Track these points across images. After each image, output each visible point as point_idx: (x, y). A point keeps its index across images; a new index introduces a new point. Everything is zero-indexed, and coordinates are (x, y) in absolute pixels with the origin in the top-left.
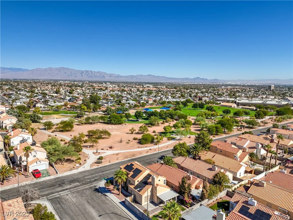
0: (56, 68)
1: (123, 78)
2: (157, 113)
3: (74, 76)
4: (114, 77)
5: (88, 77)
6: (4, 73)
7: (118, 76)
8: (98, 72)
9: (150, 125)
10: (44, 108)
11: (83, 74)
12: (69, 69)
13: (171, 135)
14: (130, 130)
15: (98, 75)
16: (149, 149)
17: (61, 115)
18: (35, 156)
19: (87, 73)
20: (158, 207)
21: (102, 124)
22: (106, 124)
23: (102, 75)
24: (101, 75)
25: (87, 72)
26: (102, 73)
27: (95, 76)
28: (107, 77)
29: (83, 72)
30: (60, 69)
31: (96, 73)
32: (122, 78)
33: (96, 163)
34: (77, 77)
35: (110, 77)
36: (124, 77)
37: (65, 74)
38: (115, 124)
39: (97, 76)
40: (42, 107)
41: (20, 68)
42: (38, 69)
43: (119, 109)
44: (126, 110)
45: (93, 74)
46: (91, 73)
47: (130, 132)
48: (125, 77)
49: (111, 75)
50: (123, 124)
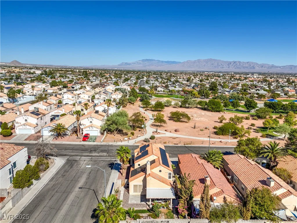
0: (204, 60)
1: (279, 69)
2: (278, 105)
3: (220, 68)
4: (266, 67)
5: (235, 68)
6: (162, 66)
7: (273, 66)
8: (248, 62)
9: (255, 117)
10: (163, 92)
11: (230, 66)
12: (216, 60)
13: (274, 132)
14: (219, 118)
15: (247, 65)
16: (220, 141)
17: (171, 98)
18: (91, 122)
19: (235, 64)
20: (145, 203)
21: (198, 109)
22: (202, 110)
23: (252, 65)
24: (250, 65)
25: (235, 62)
26: (252, 63)
27: (244, 67)
28: (257, 68)
29: (230, 63)
30: (207, 61)
31: (244, 64)
32: (277, 69)
33: (143, 141)
34: (224, 68)
35: (261, 68)
36: (280, 67)
37: (212, 66)
38: (212, 111)
39: (247, 67)
40: (162, 91)
41: (174, 61)
42: (188, 62)
43: (232, 97)
44: (241, 99)
45: (242, 64)
46: (239, 64)
47: (219, 121)
48: (282, 67)
49: (262, 66)
50: (221, 112)
